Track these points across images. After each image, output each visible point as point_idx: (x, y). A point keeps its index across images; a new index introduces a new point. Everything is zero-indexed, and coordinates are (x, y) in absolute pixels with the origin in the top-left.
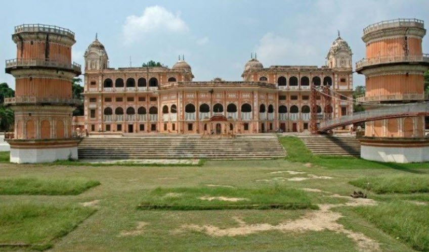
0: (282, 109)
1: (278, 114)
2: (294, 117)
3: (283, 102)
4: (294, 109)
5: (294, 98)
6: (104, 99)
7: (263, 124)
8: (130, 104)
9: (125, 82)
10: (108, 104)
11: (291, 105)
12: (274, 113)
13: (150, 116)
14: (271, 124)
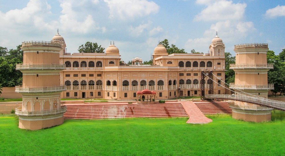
0: (182, 82)
1: (179, 84)
2: (188, 87)
3: (182, 78)
4: (189, 82)
5: (189, 75)
6: (65, 76)
7: (170, 92)
8: (84, 78)
9: (80, 64)
10: (67, 79)
11: (187, 79)
12: (177, 85)
13: (97, 87)
14: (175, 92)
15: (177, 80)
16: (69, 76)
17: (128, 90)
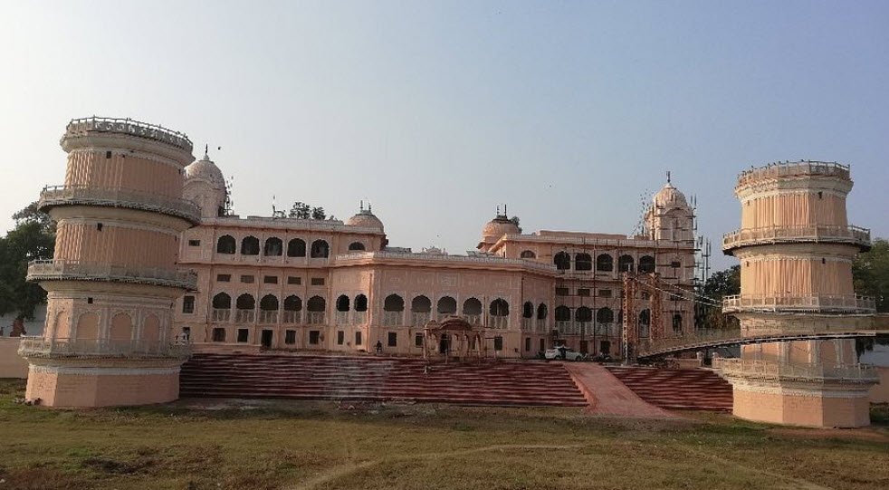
0: (562, 314)
1: (554, 321)
2: (584, 329)
3: (564, 300)
4: (584, 314)
5: (583, 292)
6: (216, 277)
7: (528, 339)
8: (270, 289)
9: (262, 245)
10: (222, 287)
11: (578, 305)
12: (548, 319)
13: (309, 315)
14: (542, 341)
15: (548, 303)
16: (228, 280)
17: (399, 323)
